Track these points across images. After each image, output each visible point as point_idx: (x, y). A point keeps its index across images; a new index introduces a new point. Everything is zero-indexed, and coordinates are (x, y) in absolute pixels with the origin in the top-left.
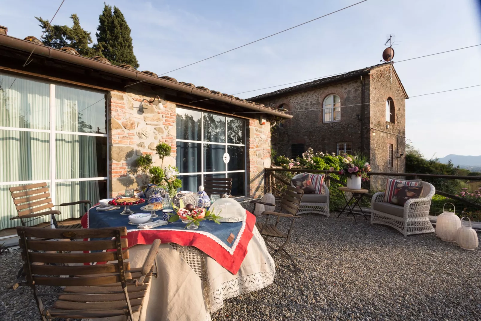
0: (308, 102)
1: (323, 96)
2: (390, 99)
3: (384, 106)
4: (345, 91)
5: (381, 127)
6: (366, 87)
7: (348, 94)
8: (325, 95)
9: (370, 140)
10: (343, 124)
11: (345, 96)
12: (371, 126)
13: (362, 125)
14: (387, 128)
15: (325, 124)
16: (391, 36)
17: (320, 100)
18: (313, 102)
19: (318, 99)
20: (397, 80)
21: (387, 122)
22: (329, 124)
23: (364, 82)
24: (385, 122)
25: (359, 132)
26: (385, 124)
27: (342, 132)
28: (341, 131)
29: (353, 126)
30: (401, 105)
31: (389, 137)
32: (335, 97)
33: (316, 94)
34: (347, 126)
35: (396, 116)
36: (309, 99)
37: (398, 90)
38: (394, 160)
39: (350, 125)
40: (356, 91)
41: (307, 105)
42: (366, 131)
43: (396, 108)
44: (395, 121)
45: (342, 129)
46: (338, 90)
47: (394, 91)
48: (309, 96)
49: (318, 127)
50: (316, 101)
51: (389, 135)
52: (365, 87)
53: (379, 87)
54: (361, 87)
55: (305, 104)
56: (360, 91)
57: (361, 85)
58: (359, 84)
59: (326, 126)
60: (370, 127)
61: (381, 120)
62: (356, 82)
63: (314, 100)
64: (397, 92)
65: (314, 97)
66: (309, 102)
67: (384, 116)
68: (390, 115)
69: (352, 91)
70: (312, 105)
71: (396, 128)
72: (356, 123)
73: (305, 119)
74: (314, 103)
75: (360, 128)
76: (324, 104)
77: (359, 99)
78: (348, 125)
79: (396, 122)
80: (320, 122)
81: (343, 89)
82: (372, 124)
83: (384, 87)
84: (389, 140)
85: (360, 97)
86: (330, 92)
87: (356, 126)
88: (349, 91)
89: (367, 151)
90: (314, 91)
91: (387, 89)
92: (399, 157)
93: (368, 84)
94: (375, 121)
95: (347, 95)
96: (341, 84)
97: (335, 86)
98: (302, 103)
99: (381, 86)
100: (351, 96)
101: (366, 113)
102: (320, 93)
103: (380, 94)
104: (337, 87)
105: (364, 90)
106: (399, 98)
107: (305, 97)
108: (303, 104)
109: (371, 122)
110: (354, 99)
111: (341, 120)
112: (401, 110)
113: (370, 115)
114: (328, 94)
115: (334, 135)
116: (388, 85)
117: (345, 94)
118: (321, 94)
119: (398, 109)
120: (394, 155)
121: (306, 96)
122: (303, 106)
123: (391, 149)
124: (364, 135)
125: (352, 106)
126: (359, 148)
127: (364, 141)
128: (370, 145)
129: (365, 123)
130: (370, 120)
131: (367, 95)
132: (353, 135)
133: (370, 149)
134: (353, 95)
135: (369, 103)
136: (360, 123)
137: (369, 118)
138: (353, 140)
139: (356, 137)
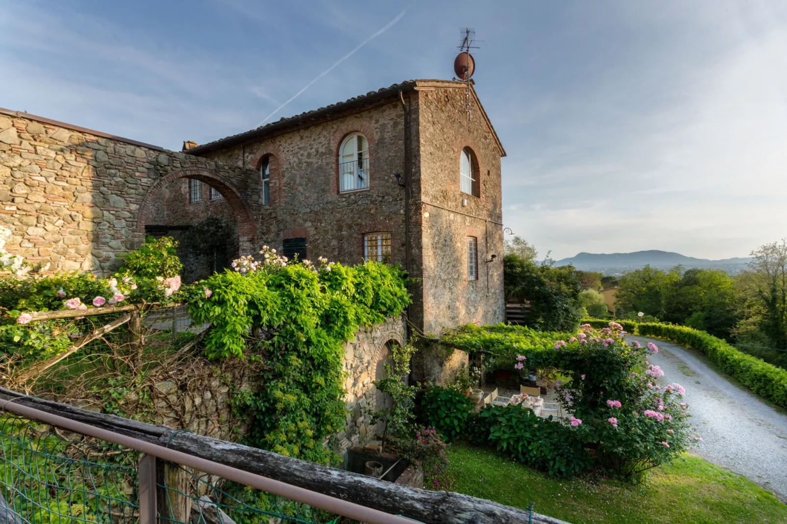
0: (311, 149)
1: (339, 136)
2: (468, 150)
3: (456, 160)
4: (376, 125)
5: (450, 203)
6: (413, 116)
7: (381, 132)
8: (342, 135)
9: (423, 228)
10: (375, 195)
11: (377, 137)
12: (424, 198)
13: (408, 197)
14: (463, 206)
15: (342, 196)
16: (468, 32)
17: (333, 146)
18: (320, 150)
19: (329, 144)
20: (482, 119)
21: (462, 194)
22: (350, 195)
23: (410, 107)
24: (459, 193)
25: (402, 212)
26: (458, 196)
27: (372, 212)
28: (370, 210)
29: (391, 200)
30: (493, 165)
31: (467, 224)
32: (360, 139)
33: (325, 133)
34: (380, 199)
35: (482, 185)
36: (313, 143)
37: (486, 138)
38: (479, 266)
39: (386, 198)
40: (396, 124)
41: (309, 155)
42: (413, 208)
43: (483, 170)
44: (481, 193)
45: (372, 206)
46: (364, 123)
47: (477, 137)
48: (313, 137)
49: (331, 202)
50: (326, 148)
51: (468, 218)
52: (410, 117)
53: (443, 122)
54: (403, 117)
55: (306, 154)
56: (401, 127)
57: (403, 112)
58: (400, 111)
59: (344, 199)
60: (420, 200)
61: (449, 189)
62: (395, 106)
63: (323, 146)
64: (483, 140)
65: (322, 139)
66: (313, 150)
67: (455, 181)
68: (472, 181)
69: (389, 126)
70: (318, 156)
71: (484, 206)
72: (396, 193)
73: (306, 185)
74: (322, 152)
75: (403, 203)
76: (341, 153)
77: (401, 142)
78: (383, 197)
79: (482, 196)
80: (334, 191)
81: (373, 122)
82: (427, 194)
83: (456, 126)
84: (468, 228)
85: (403, 138)
86: (350, 129)
87: (396, 200)
88: (384, 126)
89: (417, 251)
90: (321, 127)
91: (462, 130)
92: (490, 261)
93: (417, 111)
94: (434, 189)
95: (379, 134)
96: (369, 111)
97: (359, 115)
98: (301, 152)
99: (447, 121)
100: (386, 136)
101: (413, 170)
102: (333, 130)
103: (445, 136)
104: (362, 117)
105: (410, 122)
106: (487, 152)
107: (307, 139)
108: (302, 155)
109: (423, 190)
110: (393, 141)
111: (371, 186)
112: (493, 176)
113: (420, 175)
114: (345, 132)
115: (359, 218)
116: (465, 123)
117: (377, 132)
118: (335, 132)
119: (486, 172)
120: (479, 258)
121: (307, 137)
122: (303, 158)
123: (473, 247)
124: (411, 218)
125: (390, 156)
126: (403, 245)
127: (410, 230)
128: (421, 238)
129: (412, 192)
130: (422, 186)
131: (414, 133)
132: (391, 219)
133: (421, 248)
134: (390, 134)
135: (418, 151)
136: (403, 192)
137: (419, 181)
138: (391, 227)
139: (396, 222)
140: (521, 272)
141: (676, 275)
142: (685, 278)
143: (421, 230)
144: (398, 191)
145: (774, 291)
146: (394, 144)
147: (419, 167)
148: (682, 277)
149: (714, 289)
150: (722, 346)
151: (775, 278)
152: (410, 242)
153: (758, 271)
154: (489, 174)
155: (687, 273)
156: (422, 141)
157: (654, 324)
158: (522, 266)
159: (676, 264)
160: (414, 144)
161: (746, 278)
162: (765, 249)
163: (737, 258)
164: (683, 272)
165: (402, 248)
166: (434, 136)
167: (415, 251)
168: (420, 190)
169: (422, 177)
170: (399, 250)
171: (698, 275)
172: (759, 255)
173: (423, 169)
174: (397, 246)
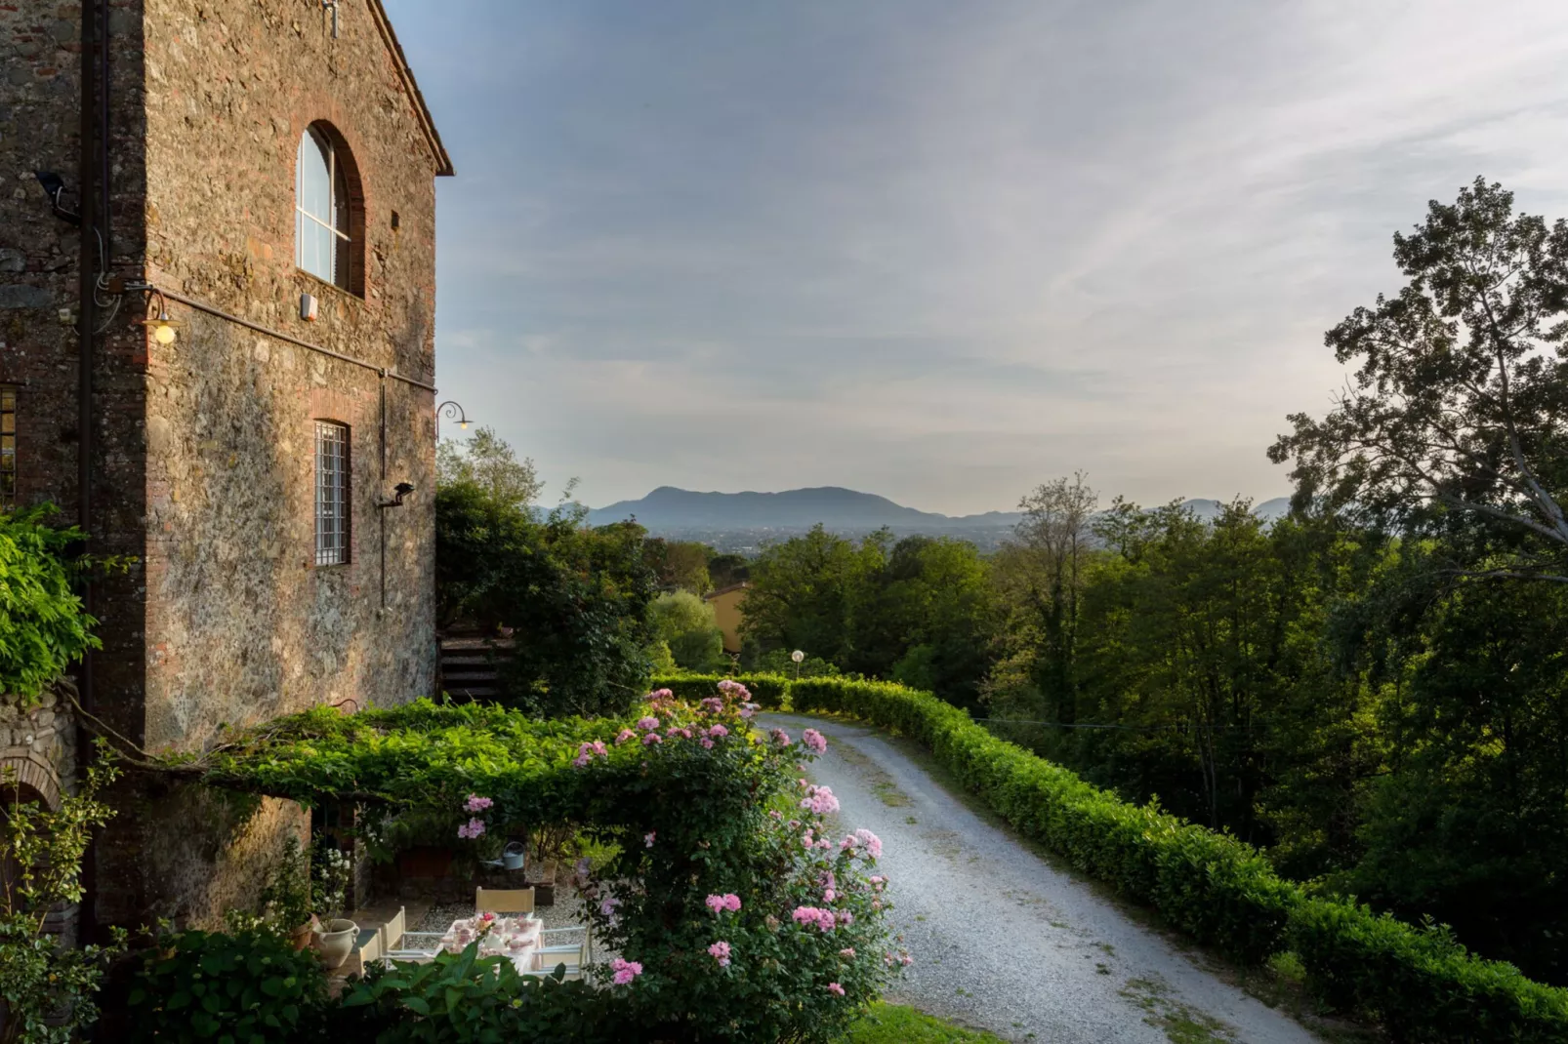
2: (326, 134)
3: (282, 161)
5: (256, 304)
9: (150, 382)
12: (154, 275)
13: (91, 263)
14: (304, 318)
20: (377, 38)
21: (301, 278)
24: (291, 271)
25: (65, 314)
26: (286, 285)
29: (19, 265)
30: (410, 197)
31: (317, 378)
35: (370, 257)
37: (388, 105)
38: (355, 519)
42: (114, 304)
43: (377, 209)
44: (368, 282)
47: (357, 97)
51: (321, 361)
53: (240, 20)
60: (143, 280)
61: (252, 256)
64: (378, 110)
67: (279, 230)
68: (339, 239)
71: (376, 325)
72: (43, 243)
75: (72, 284)
77: (66, 58)
79: (372, 291)
82: (168, 262)
83: (285, 42)
84: (319, 393)
85: (76, 43)
87: (40, 268)
89: (124, 460)
91: (305, 61)
92: (394, 504)
94: (198, 247)
99: (249, 17)
101: (117, 169)
103: (245, 72)
106: (392, 150)
109: (153, 245)
110: (32, 47)
112: (409, 231)
113: (144, 191)
116: (317, 40)
119: (387, 217)
120: (355, 492)
123: (336, 455)
124: (102, 338)
125: (16, 101)
126: (67, 437)
127: (100, 383)
128: (142, 416)
129: (110, 245)
130: (151, 231)
131: (122, 36)
132: (20, 337)
133: (143, 450)
134: (18, 16)
135: (139, 102)
136: (72, 251)
137: (137, 211)
138: (17, 369)
139: (42, 349)
140: (490, 540)
141: (877, 554)
142: (894, 560)
143: (144, 389)
144: (50, 237)
145: (1057, 590)
146: (32, 57)
147: (141, 162)
148: (890, 558)
149: (951, 587)
150: (959, 725)
151: (1060, 561)
152: (96, 426)
153: (1034, 544)
154: (395, 224)
155: (899, 547)
156: (153, 69)
157: (826, 680)
158: (491, 521)
159: (877, 526)
160: (121, 76)
161: (1010, 559)
162: (1047, 493)
163: (996, 514)
164: (890, 546)
165: (63, 450)
166: (202, 60)
167: (116, 461)
168: (143, 243)
169: (152, 198)
170: (51, 455)
171: (923, 552)
172: (1036, 506)
173: (154, 173)
174: (43, 439)
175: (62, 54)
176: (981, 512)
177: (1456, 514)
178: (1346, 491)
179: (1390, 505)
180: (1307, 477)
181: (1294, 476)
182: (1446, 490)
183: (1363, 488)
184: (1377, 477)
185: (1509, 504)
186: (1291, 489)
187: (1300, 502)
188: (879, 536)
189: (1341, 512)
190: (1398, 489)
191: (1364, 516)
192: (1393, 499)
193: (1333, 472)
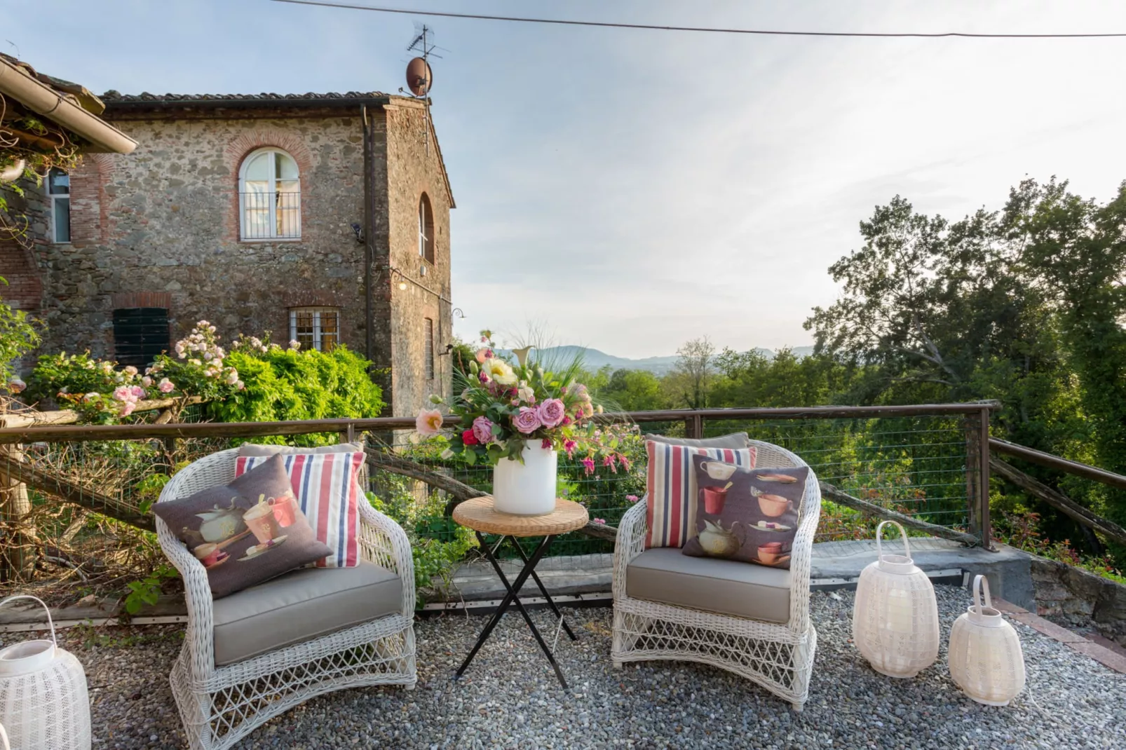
0: (180, 158)
1: (240, 148)
4: (313, 145)
5: (411, 271)
6: (378, 144)
7: (322, 157)
8: (247, 147)
9: (392, 305)
10: (310, 251)
11: (315, 162)
12: (393, 264)
13: (369, 258)
15: (248, 245)
17: (229, 161)
18: (201, 164)
19: (220, 156)
22: (263, 245)
23: (372, 131)
25: (360, 279)
26: (417, 262)
27: (306, 275)
28: (303, 271)
29: (340, 260)
31: (425, 300)
32: (278, 158)
33: (209, 136)
34: (321, 257)
36: (185, 148)
39: (331, 256)
40: (348, 150)
41: (175, 169)
42: (378, 275)
45: (306, 266)
46: (291, 137)
48: (184, 139)
49: (223, 253)
50: (212, 162)
52: (373, 144)
54: (362, 142)
55: (167, 164)
56: (358, 155)
57: (362, 135)
58: (354, 130)
59: (251, 251)
60: (388, 265)
61: (410, 252)
62: (348, 123)
63: (205, 158)
65: (205, 146)
66: (185, 161)
68: (425, 241)
69: (337, 150)
70: (195, 173)
72: (349, 251)
73: (169, 219)
74: (204, 169)
75: (361, 266)
76: (241, 174)
77: (358, 177)
78: (326, 255)
80: (231, 235)
81: (308, 138)
82: (396, 257)
84: (425, 307)
85: (361, 171)
86: (263, 139)
87: (348, 261)
88: (327, 149)
89: (383, 336)
90: (203, 126)
91: (420, 168)
93: (383, 138)
94: (400, 249)
95: (319, 158)
96: (301, 120)
97: (282, 123)
98: (156, 160)
100: (332, 164)
101: (378, 221)
102: (228, 135)
104: (286, 125)
105: (373, 151)
107: (170, 140)
108: (158, 165)
109: (391, 250)
110: (343, 174)
111: (303, 236)
113: (388, 229)
114: (254, 144)
115: (281, 283)
117: (315, 155)
118: (232, 140)
121: (170, 136)
122: (161, 171)
124: (373, 289)
125: (337, 196)
126: (360, 327)
127: (373, 306)
128: (390, 319)
129: (376, 252)
130: (390, 245)
131: (379, 169)
132: (341, 288)
133: (390, 332)
134: (338, 162)
135: (386, 195)
136: (361, 254)
137: (386, 237)
138: (340, 301)
139: (349, 293)
143: (390, 308)
144: (351, 249)
146: (345, 178)
147: (387, 218)
152: (372, 324)
156: (391, 181)
160: (378, 185)
165: (359, 332)
167: (380, 336)
168: (388, 251)
169: (391, 232)
173: (390, 222)
174: (350, 329)
175: (355, 177)
176: (648, 357)
177: (889, 352)
178: (839, 342)
179: (860, 348)
180: (821, 336)
181: (815, 335)
182: (885, 341)
183: (847, 340)
184: (852, 335)
185: (914, 346)
186: (813, 342)
187: (818, 347)
188: (605, 368)
189: (837, 351)
190: (862, 341)
191: (847, 354)
192: (860, 345)
193: (833, 333)
